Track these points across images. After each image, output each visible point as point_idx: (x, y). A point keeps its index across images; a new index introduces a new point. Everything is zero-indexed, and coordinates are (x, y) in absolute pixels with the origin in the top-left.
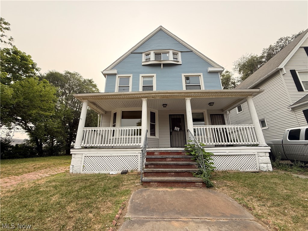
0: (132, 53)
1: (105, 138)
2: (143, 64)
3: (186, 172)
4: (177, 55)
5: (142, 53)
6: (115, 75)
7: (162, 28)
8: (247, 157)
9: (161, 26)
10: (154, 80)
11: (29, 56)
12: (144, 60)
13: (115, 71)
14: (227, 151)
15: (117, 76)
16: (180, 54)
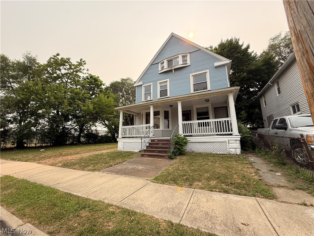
0: (151, 65)
1: (138, 131)
2: (159, 72)
3: (163, 151)
4: (186, 56)
5: (158, 63)
6: (141, 85)
7: (173, 34)
8: (219, 144)
9: (172, 33)
10: (168, 84)
11: (98, 77)
12: (160, 69)
13: (141, 83)
14: (204, 139)
15: (143, 86)
16: (188, 55)
